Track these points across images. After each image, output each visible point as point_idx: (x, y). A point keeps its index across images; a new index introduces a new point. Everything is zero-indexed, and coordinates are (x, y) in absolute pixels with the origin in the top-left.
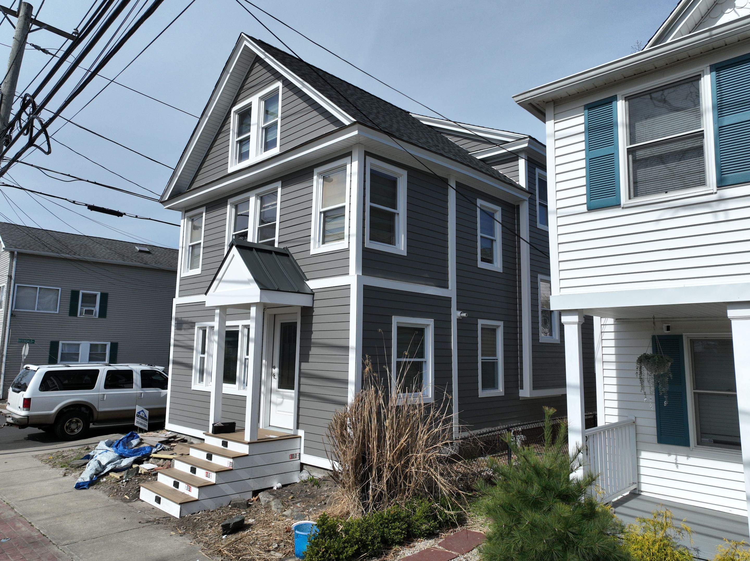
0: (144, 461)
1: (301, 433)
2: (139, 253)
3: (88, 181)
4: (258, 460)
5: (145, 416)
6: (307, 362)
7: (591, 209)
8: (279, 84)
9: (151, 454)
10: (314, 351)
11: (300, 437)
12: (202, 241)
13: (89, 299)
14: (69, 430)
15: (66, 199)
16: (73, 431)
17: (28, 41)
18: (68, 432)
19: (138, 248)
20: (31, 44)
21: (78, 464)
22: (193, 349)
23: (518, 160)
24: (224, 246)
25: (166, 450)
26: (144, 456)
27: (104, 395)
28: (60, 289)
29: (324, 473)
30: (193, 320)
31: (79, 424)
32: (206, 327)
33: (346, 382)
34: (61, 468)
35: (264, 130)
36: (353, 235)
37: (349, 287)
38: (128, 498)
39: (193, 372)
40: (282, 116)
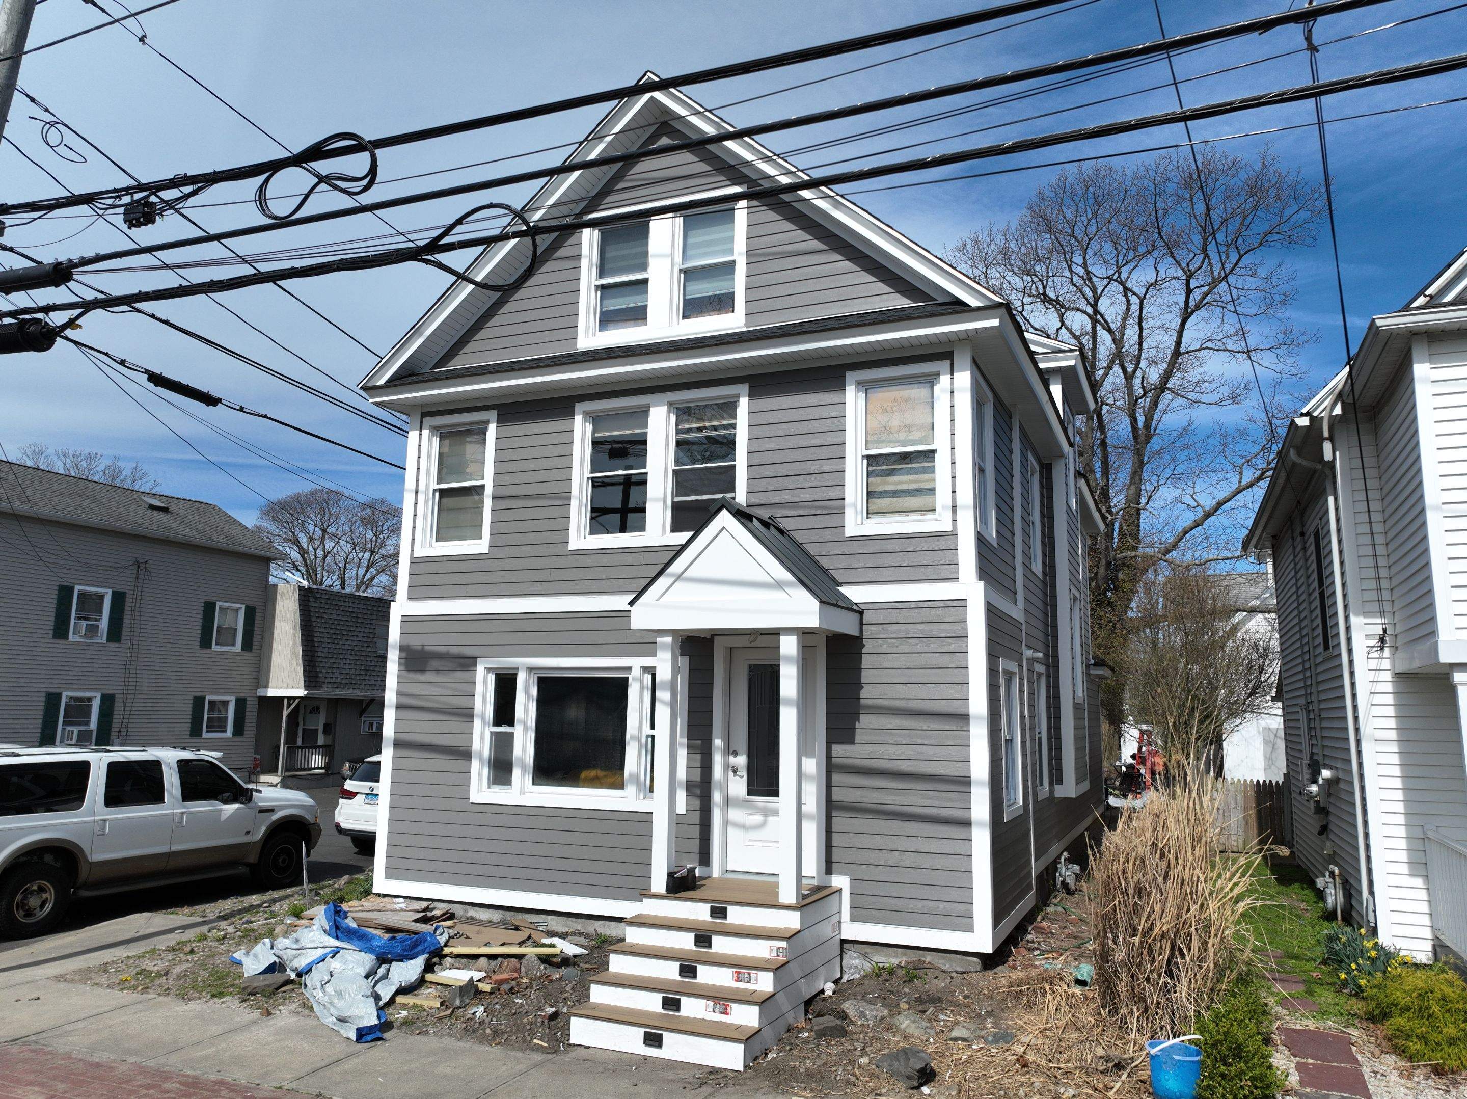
1: (840, 881)
4: (808, 939)
6: (852, 742)
9: (442, 950)
10: (865, 721)
11: (840, 890)
12: (488, 481)
14: (23, 913)
16: (29, 914)
18: (19, 915)
22: (471, 716)
24: (569, 499)
27: (105, 821)
29: (905, 955)
30: (469, 651)
31: (45, 896)
32: (517, 668)
33: (964, 782)
34: (216, 1000)
35: (682, 275)
36: (965, 507)
37: (961, 604)
38: (545, 1045)
39: (475, 764)
40: (748, 256)
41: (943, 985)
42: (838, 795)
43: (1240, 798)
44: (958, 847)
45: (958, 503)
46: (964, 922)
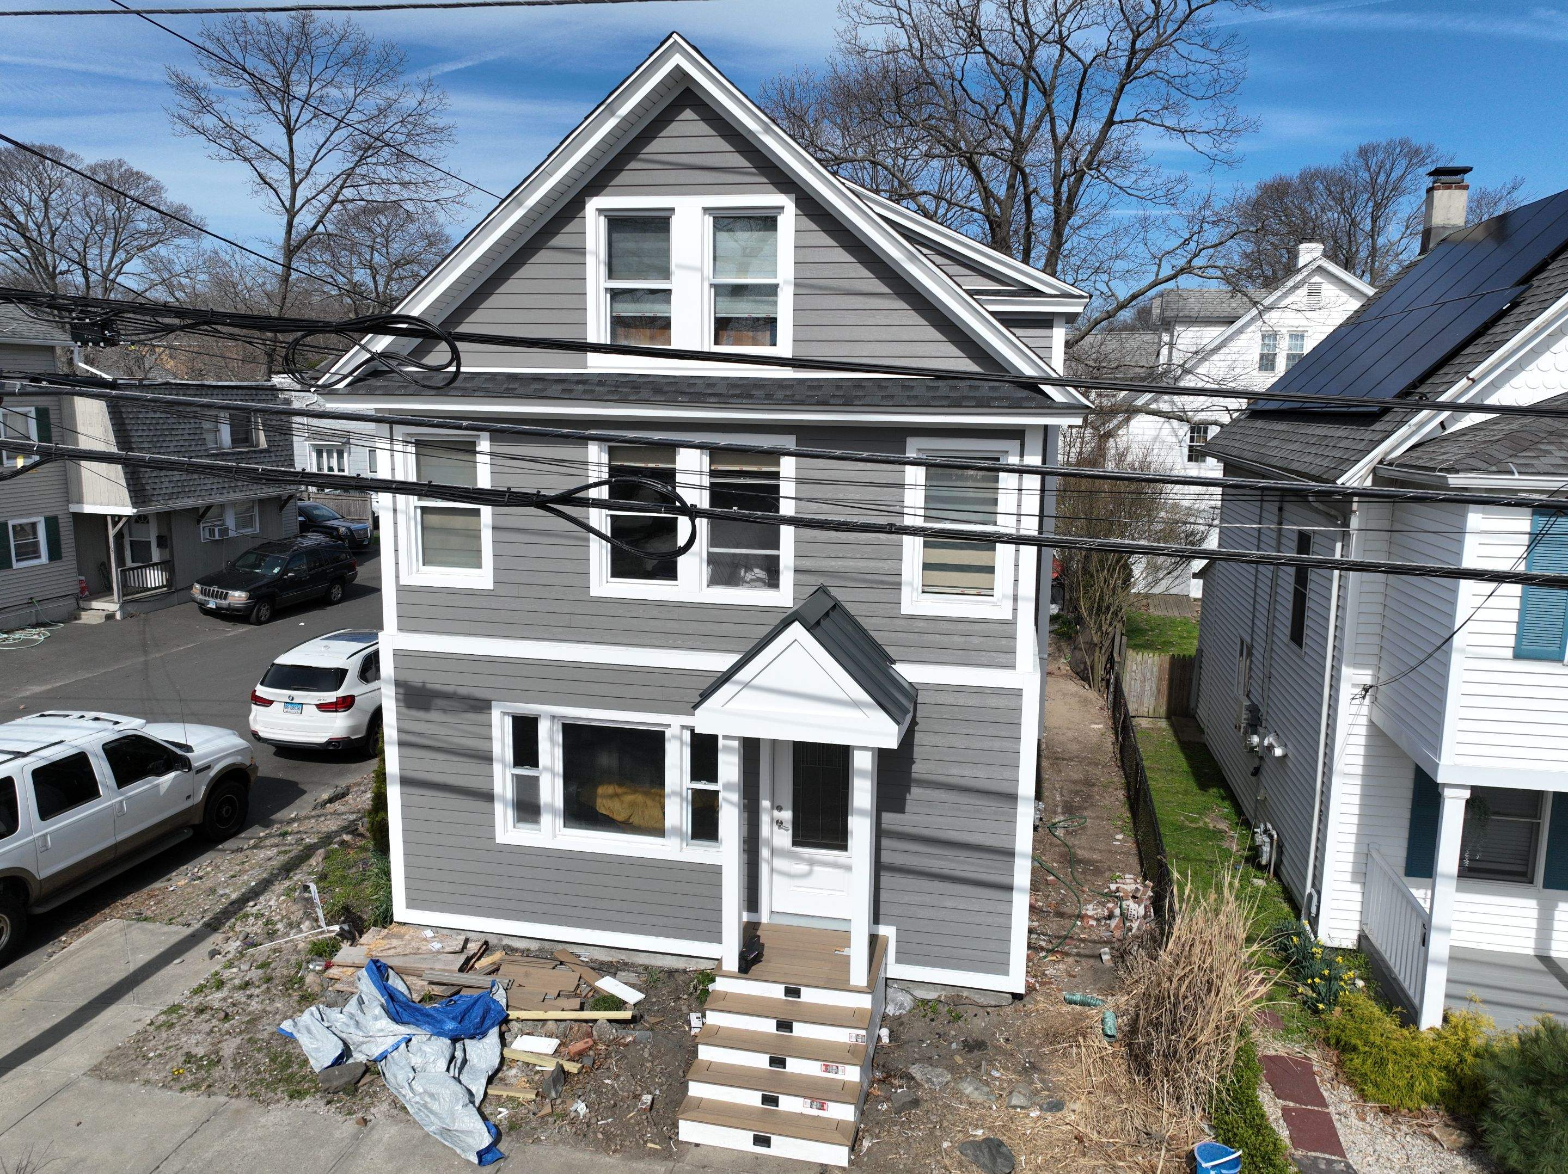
1: (887, 930)
6: (901, 810)
7: (1518, 656)
8: (783, 201)
9: (506, 1015)
10: (916, 792)
11: (887, 940)
23: (1051, 327)
24: (587, 540)
27: (45, 836)
29: (944, 990)
30: (480, 694)
32: (538, 715)
33: (1009, 854)
34: (297, 1101)
35: (713, 290)
36: (1026, 599)
37: (1017, 693)
38: (658, 1147)
39: (498, 807)
40: (796, 285)
41: (983, 1024)
42: (886, 857)
43: (1156, 669)
44: (1001, 908)
45: (1020, 593)
46: (1002, 967)
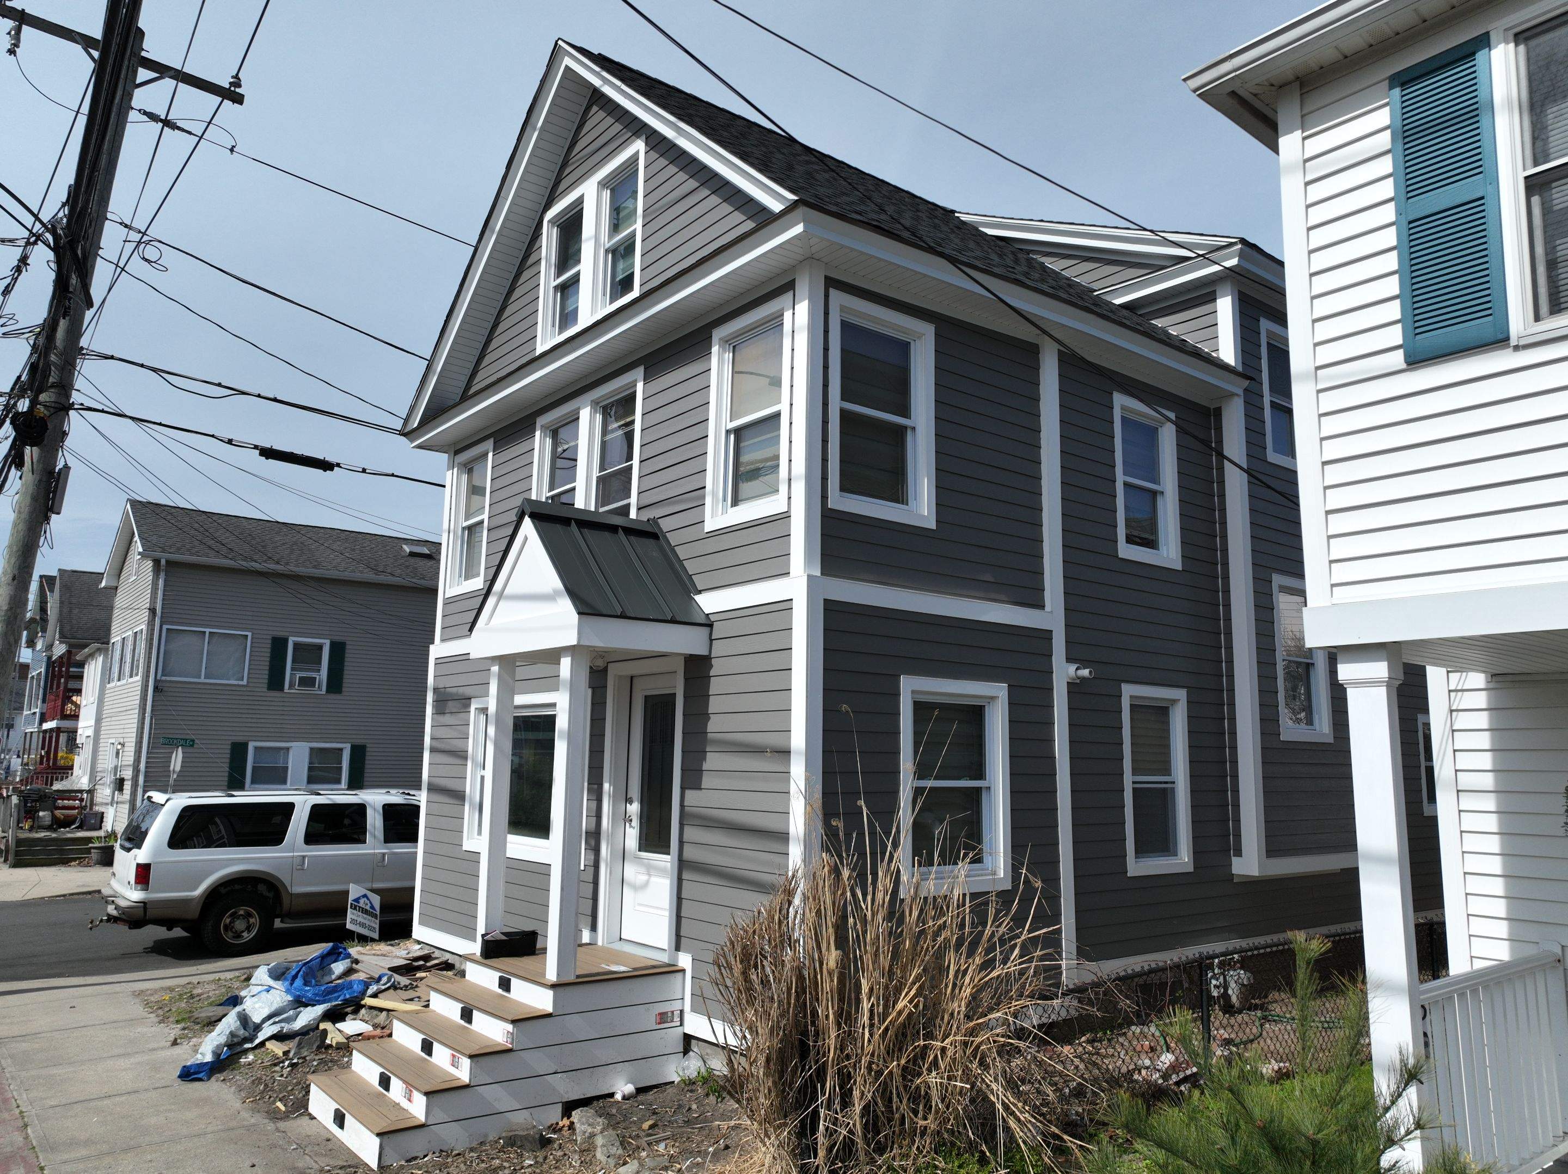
0: (347, 1014)
2: (410, 558)
3: (259, 396)
4: (578, 1026)
5: (372, 907)
6: (698, 787)
7: (1415, 361)
8: (639, 146)
9: (363, 999)
10: (713, 761)
11: (683, 971)
12: (486, 514)
13: (308, 654)
14: (230, 934)
15: (213, 436)
16: (238, 935)
17: (134, 103)
18: (228, 937)
19: (407, 549)
20: (140, 111)
21: (209, 1017)
22: (466, 758)
23: (1214, 300)
25: (401, 989)
26: (347, 1002)
27: (304, 857)
28: (249, 634)
30: (468, 691)
31: (252, 920)
33: (783, 838)
34: (175, 1025)
35: (610, 256)
37: (788, 607)
38: (284, 1109)
39: (467, 810)
40: (644, 216)
42: (684, 851)
45: (794, 472)
